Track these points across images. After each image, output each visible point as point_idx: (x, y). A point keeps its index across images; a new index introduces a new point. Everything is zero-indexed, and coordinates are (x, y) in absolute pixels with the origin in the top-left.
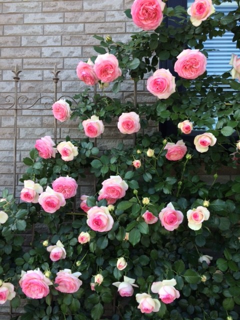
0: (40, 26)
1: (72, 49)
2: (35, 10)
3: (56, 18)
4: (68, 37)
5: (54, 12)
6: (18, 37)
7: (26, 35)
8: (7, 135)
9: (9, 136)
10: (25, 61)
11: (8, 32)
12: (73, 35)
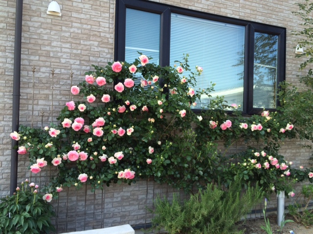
0: (60, 48)
1: (75, 61)
2: (57, 40)
3: (68, 45)
4: (74, 55)
5: (67, 42)
6: (48, 52)
7: (52, 51)
8: (43, 98)
9: (44, 99)
10: (52, 64)
11: (43, 49)
12: (76, 55)
